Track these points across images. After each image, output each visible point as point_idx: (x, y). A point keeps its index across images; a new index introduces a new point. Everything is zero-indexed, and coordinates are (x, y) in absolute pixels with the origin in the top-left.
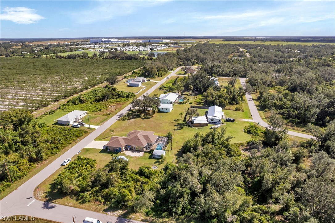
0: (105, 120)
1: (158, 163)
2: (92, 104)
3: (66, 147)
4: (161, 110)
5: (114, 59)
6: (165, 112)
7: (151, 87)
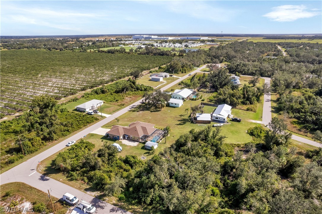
0: (118, 110)
1: (147, 154)
2: (112, 95)
3: (76, 131)
4: (171, 105)
5: (148, 54)
6: (174, 107)
7: (171, 82)
